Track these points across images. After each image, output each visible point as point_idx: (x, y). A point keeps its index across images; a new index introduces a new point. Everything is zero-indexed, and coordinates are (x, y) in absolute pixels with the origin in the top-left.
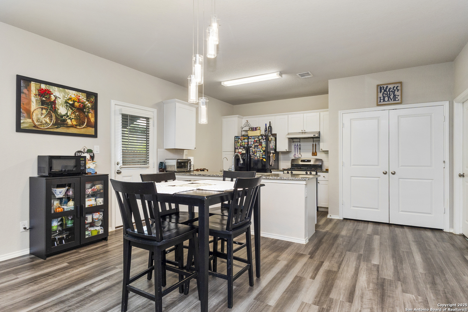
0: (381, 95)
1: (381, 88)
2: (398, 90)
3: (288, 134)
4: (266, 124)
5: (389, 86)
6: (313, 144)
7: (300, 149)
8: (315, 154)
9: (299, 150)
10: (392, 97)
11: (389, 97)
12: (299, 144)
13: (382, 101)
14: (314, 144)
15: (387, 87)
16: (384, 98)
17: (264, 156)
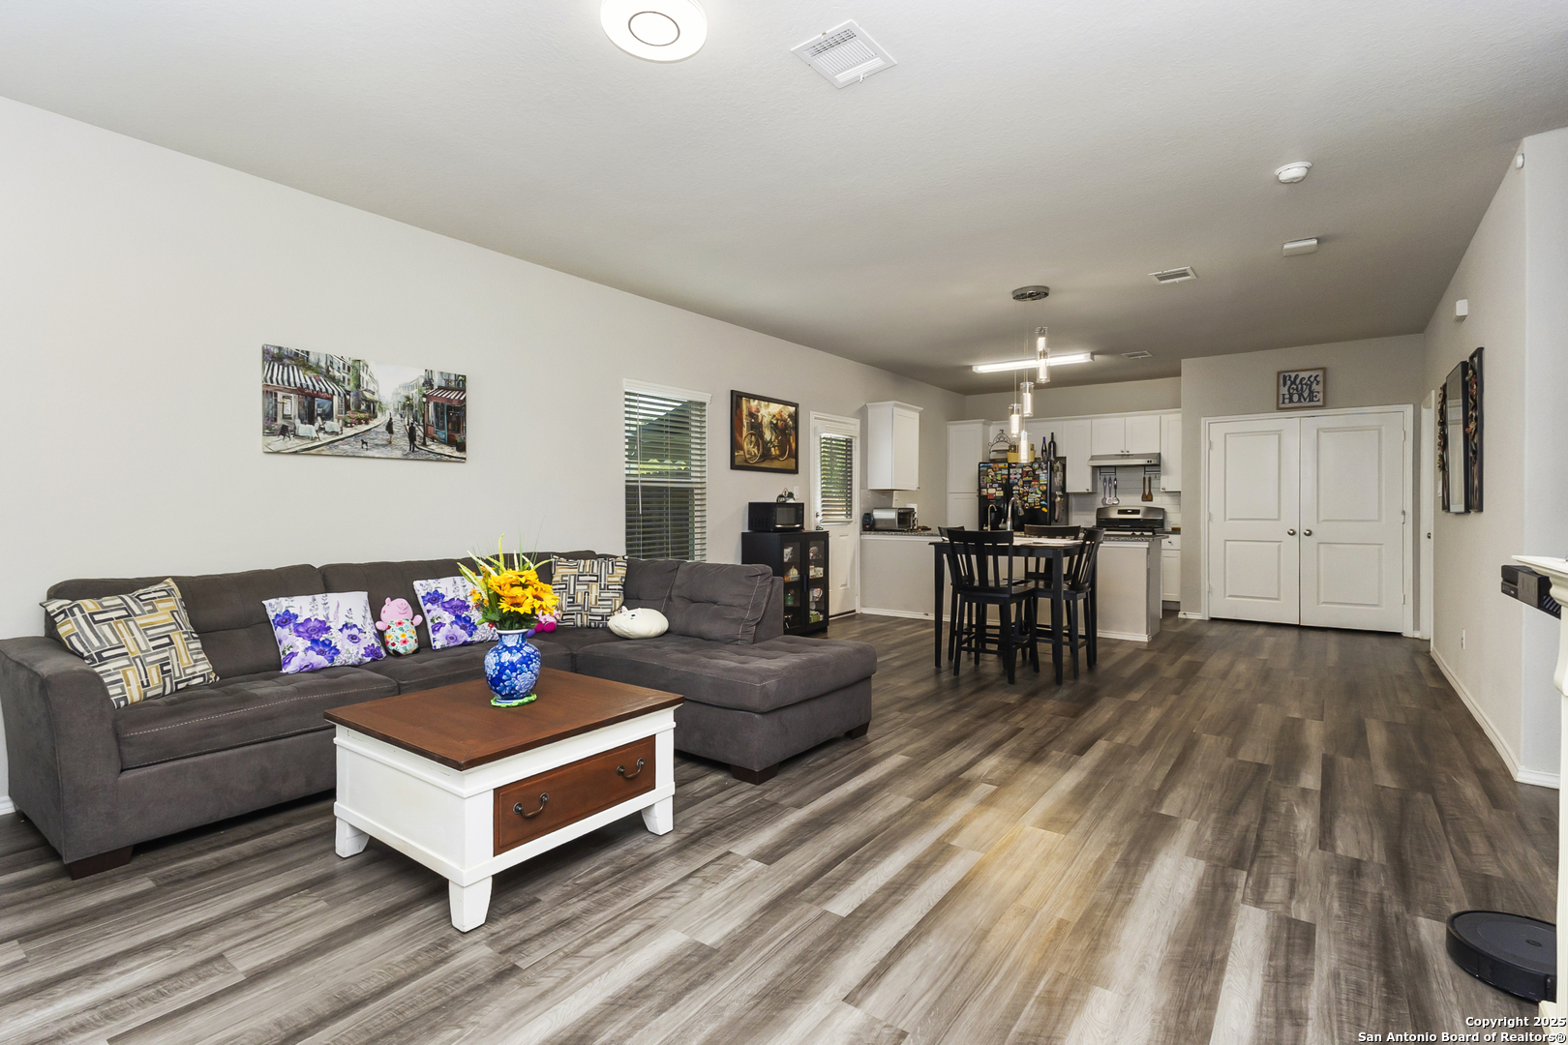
0: (1284, 390)
1: (1285, 377)
2: (1318, 383)
3: (1093, 458)
4: (1044, 438)
5: (1302, 375)
6: (1144, 478)
7: (1116, 487)
8: (1149, 498)
9: (1113, 490)
10: (1306, 395)
11: (1301, 395)
12: (1113, 478)
13: (1287, 401)
14: (1147, 477)
15: (1296, 377)
16: (1291, 395)
17: (1043, 503)
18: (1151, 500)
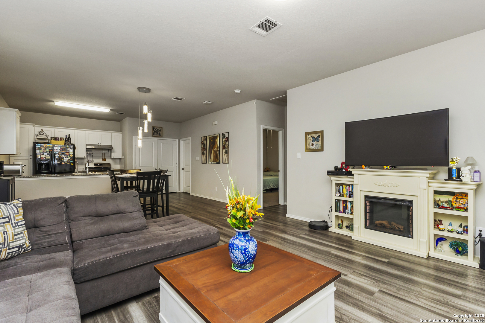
0: (154, 131)
1: (154, 128)
2: (161, 131)
3: (87, 145)
4: (66, 136)
5: (157, 128)
6: (103, 153)
7: (92, 156)
8: (105, 160)
9: (91, 157)
10: (158, 133)
11: (157, 133)
12: (91, 153)
13: (154, 134)
14: (104, 153)
15: (156, 128)
16: (155, 133)
17: (72, 161)
18: (106, 161)
